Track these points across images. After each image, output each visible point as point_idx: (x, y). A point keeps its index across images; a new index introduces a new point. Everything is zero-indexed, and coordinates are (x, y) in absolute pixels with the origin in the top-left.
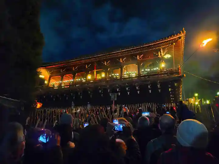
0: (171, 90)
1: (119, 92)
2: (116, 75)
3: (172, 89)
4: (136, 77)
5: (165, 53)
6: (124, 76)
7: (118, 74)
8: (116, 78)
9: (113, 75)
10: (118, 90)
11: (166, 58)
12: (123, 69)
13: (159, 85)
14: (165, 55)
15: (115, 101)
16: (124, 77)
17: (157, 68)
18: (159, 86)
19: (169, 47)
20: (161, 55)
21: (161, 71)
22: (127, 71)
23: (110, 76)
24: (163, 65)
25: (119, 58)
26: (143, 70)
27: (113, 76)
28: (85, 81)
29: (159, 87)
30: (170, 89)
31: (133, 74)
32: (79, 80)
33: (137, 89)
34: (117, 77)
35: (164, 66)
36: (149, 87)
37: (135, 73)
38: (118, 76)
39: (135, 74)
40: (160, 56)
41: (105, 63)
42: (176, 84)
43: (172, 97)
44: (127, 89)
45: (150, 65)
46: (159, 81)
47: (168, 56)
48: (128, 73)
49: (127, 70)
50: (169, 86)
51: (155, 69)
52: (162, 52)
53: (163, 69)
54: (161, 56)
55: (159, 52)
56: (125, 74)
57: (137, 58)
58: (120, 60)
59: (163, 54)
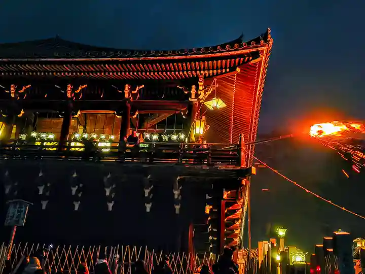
0: (211, 210)
1: (44, 200)
3: (214, 208)
4: (111, 154)
5: (208, 93)
6: (73, 144)
7: (51, 136)
8: (42, 146)
9: (34, 134)
10: (41, 192)
11: (211, 108)
12: (73, 122)
13: (176, 190)
14: (210, 98)
16: (69, 147)
17: (182, 136)
19: (222, 76)
20: (197, 95)
22: (85, 132)
23: (23, 137)
24: (199, 129)
25: (64, 83)
27: (34, 140)
29: (176, 197)
30: (208, 208)
31: (102, 145)
33: (108, 194)
34: (47, 144)
35: (202, 132)
36: (147, 192)
37: (111, 141)
38: (49, 140)
39: (109, 145)
40: (193, 99)
41: (9, 90)
42: (226, 194)
43: (212, 233)
44: (74, 190)
45: (161, 124)
46: (178, 178)
47: (216, 104)
48: (86, 136)
49: (85, 127)
50: (208, 197)
51: (174, 137)
52: (201, 88)
54: (199, 100)
55: (193, 87)
56: (75, 140)
57: (124, 93)
58: (65, 89)
59: (202, 95)
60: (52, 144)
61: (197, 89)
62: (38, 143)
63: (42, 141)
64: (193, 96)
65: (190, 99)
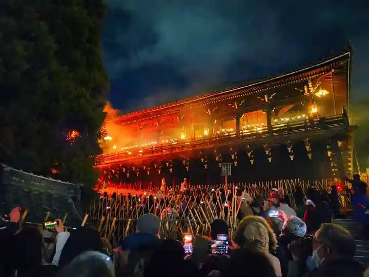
0: (331, 154)
1: (235, 161)
2: (228, 130)
3: (333, 152)
4: (264, 133)
5: (316, 88)
6: (244, 132)
7: (231, 130)
8: (229, 135)
9: (223, 130)
10: (233, 158)
11: (320, 96)
12: (241, 120)
13: (307, 146)
14: (317, 91)
15: (228, 176)
16: (242, 133)
17: (304, 116)
18: (308, 148)
19: (323, 76)
20: (309, 91)
21: (311, 120)
22: (247, 124)
23: (219, 132)
24: (314, 110)
25: (233, 102)
26: (276, 121)
27: (224, 133)
28: (176, 143)
29: (308, 150)
30: (329, 153)
31: (258, 129)
32: (167, 141)
33: (267, 153)
34: (231, 134)
35: (316, 111)
36: (289, 149)
37: (263, 127)
38: (232, 132)
39: (262, 128)
40: (306, 93)
41: (208, 111)
42: (340, 144)
43: (334, 167)
44: (249, 154)
45: (290, 111)
46: (307, 139)
47: (322, 93)
48: (249, 126)
49: (247, 121)
50: (328, 147)
51: (299, 117)
52: (310, 86)
53: (315, 116)
54: (310, 93)
55: (306, 87)
56: (244, 129)
57: (265, 100)
58: (234, 105)
59: (312, 90)
60: (233, 133)
61: (308, 87)
62: (227, 134)
63: (228, 133)
64: (306, 92)
65: (305, 94)
